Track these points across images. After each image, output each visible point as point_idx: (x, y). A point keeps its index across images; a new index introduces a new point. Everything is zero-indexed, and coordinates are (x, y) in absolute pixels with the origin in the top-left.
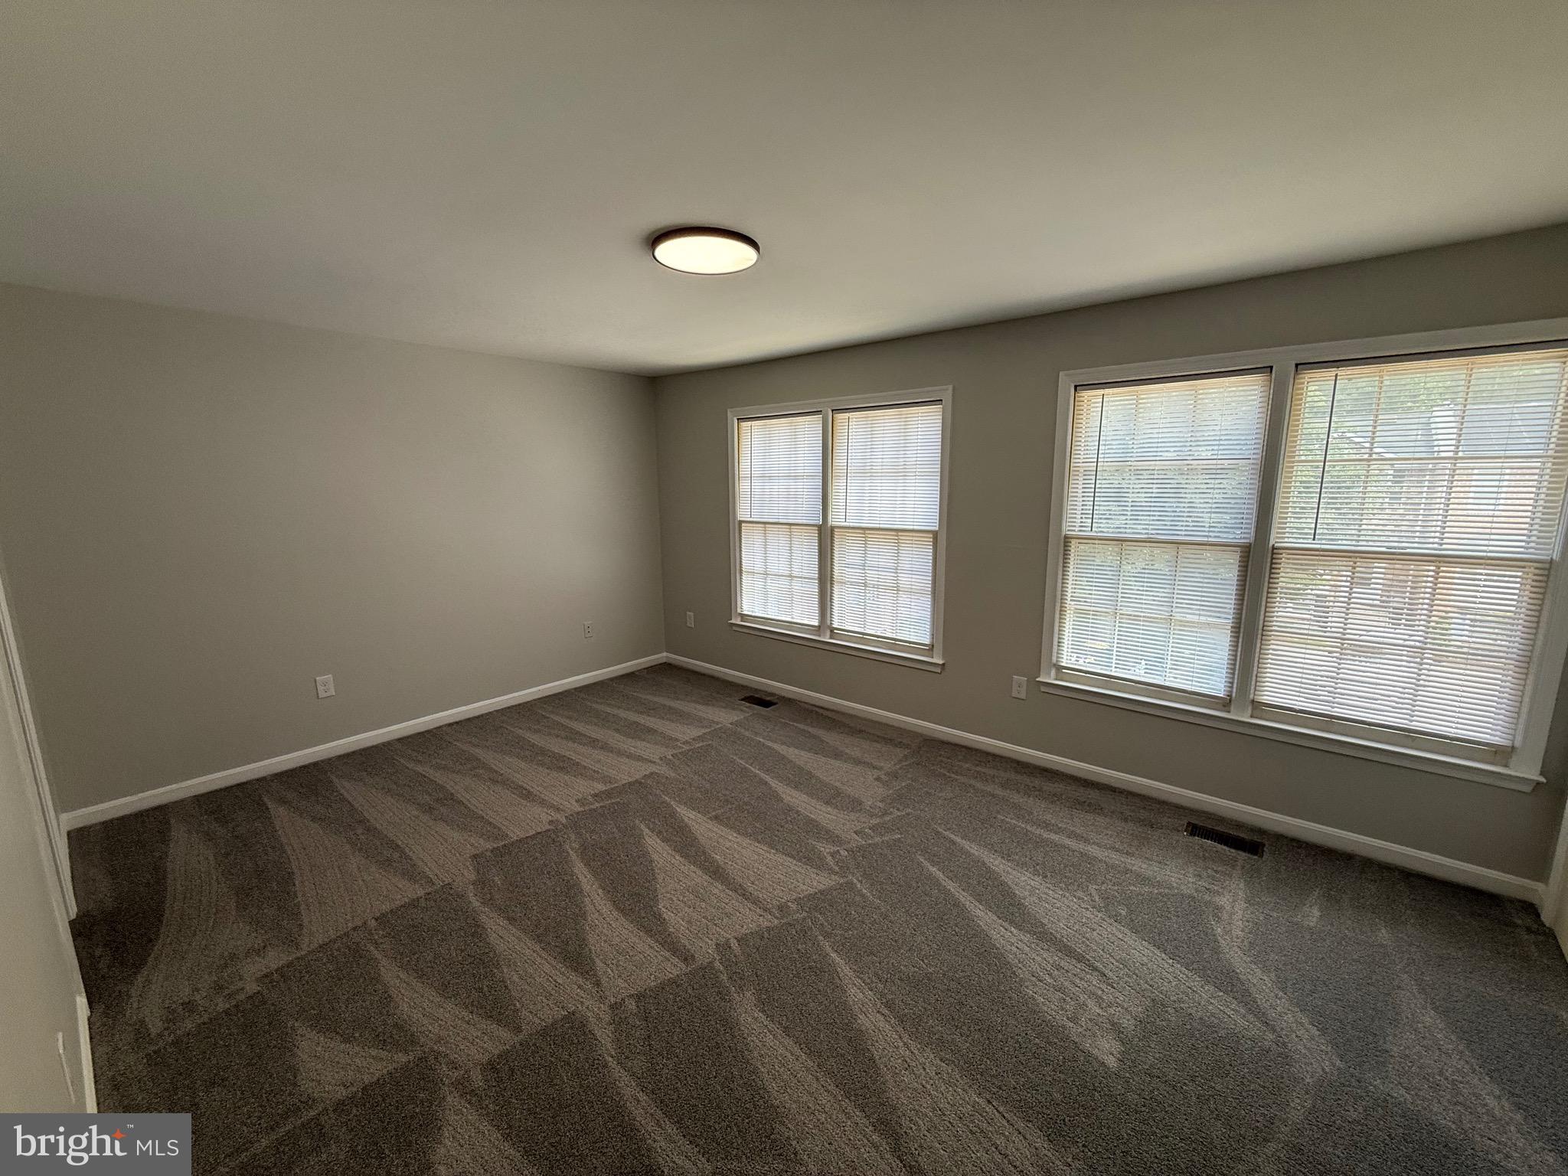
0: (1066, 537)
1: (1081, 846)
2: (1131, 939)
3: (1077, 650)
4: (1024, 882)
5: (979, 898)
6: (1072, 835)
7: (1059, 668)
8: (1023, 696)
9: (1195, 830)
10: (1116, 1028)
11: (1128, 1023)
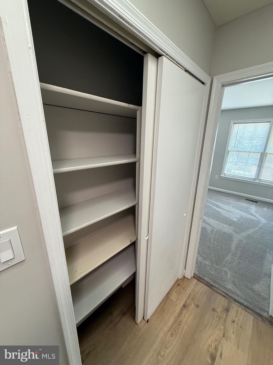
0: (229, 151)
1: (228, 201)
2: (238, 210)
3: (228, 171)
4: (220, 204)
5: (213, 205)
6: (226, 199)
7: (224, 174)
8: (217, 179)
9: (247, 200)
10: (237, 218)
11: (238, 218)
